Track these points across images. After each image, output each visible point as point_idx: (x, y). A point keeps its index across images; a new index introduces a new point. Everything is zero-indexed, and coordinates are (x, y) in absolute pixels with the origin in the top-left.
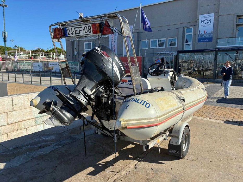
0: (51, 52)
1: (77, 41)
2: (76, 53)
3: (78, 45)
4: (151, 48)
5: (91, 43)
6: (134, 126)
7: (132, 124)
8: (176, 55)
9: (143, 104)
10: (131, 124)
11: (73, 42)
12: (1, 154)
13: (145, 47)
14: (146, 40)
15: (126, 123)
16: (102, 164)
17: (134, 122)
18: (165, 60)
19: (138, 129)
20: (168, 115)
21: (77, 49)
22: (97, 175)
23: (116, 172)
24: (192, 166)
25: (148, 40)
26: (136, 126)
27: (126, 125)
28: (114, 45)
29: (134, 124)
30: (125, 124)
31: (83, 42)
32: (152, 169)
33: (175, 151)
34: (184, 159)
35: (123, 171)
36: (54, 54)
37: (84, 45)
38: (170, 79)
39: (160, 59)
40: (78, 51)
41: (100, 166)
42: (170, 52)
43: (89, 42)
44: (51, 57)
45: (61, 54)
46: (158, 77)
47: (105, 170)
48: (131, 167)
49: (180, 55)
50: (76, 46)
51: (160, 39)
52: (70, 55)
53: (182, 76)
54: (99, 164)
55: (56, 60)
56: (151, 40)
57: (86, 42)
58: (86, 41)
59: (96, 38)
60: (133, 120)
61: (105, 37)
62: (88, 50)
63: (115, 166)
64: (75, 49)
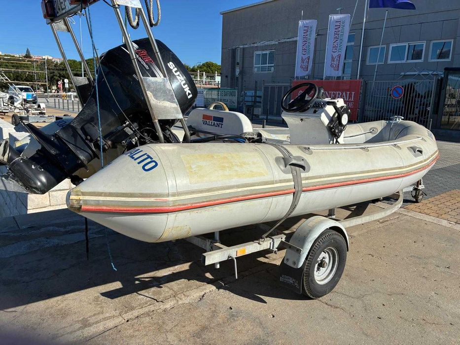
0: (199, 71)
1: (241, 48)
2: (238, 71)
3: (243, 58)
4: (389, 62)
5: (268, 52)
6: (98, 208)
7: (97, 202)
8: (442, 79)
9: (139, 163)
10: (92, 203)
11: (234, 52)
12: (1, 234)
13: (376, 62)
14: (380, 46)
15: (81, 197)
16: (143, 279)
17: (101, 199)
18: (414, 89)
19: (113, 215)
20: (216, 193)
21: (241, 64)
22: (116, 300)
23: (155, 300)
24: (325, 318)
25: (383, 46)
26: (105, 208)
27: (81, 202)
28: (307, 56)
29: (101, 202)
30: (80, 200)
31: (253, 51)
32: (231, 309)
33: (291, 281)
34: (320, 301)
35: (171, 301)
36: (203, 74)
37: (253, 56)
38: (326, 121)
39: (403, 87)
40: (243, 68)
41: (137, 282)
42: (430, 73)
43: (264, 50)
44: (199, 79)
45: (216, 75)
46: (303, 115)
47: (139, 292)
48: (192, 297)
49: (450, 77)
50: (238, 59)
51: (413, 44)
52: (227, 77)
53: (396, 120)
54: (138, 280)
55: (206, 85)
56: (391, 46)
57: (257, 50)
58: (257, 48)
59: (277, 43)
60: (100, 194)
61: (294, 40)
62: (260, 65)
63: (162, 289)
64: (238, 64)
